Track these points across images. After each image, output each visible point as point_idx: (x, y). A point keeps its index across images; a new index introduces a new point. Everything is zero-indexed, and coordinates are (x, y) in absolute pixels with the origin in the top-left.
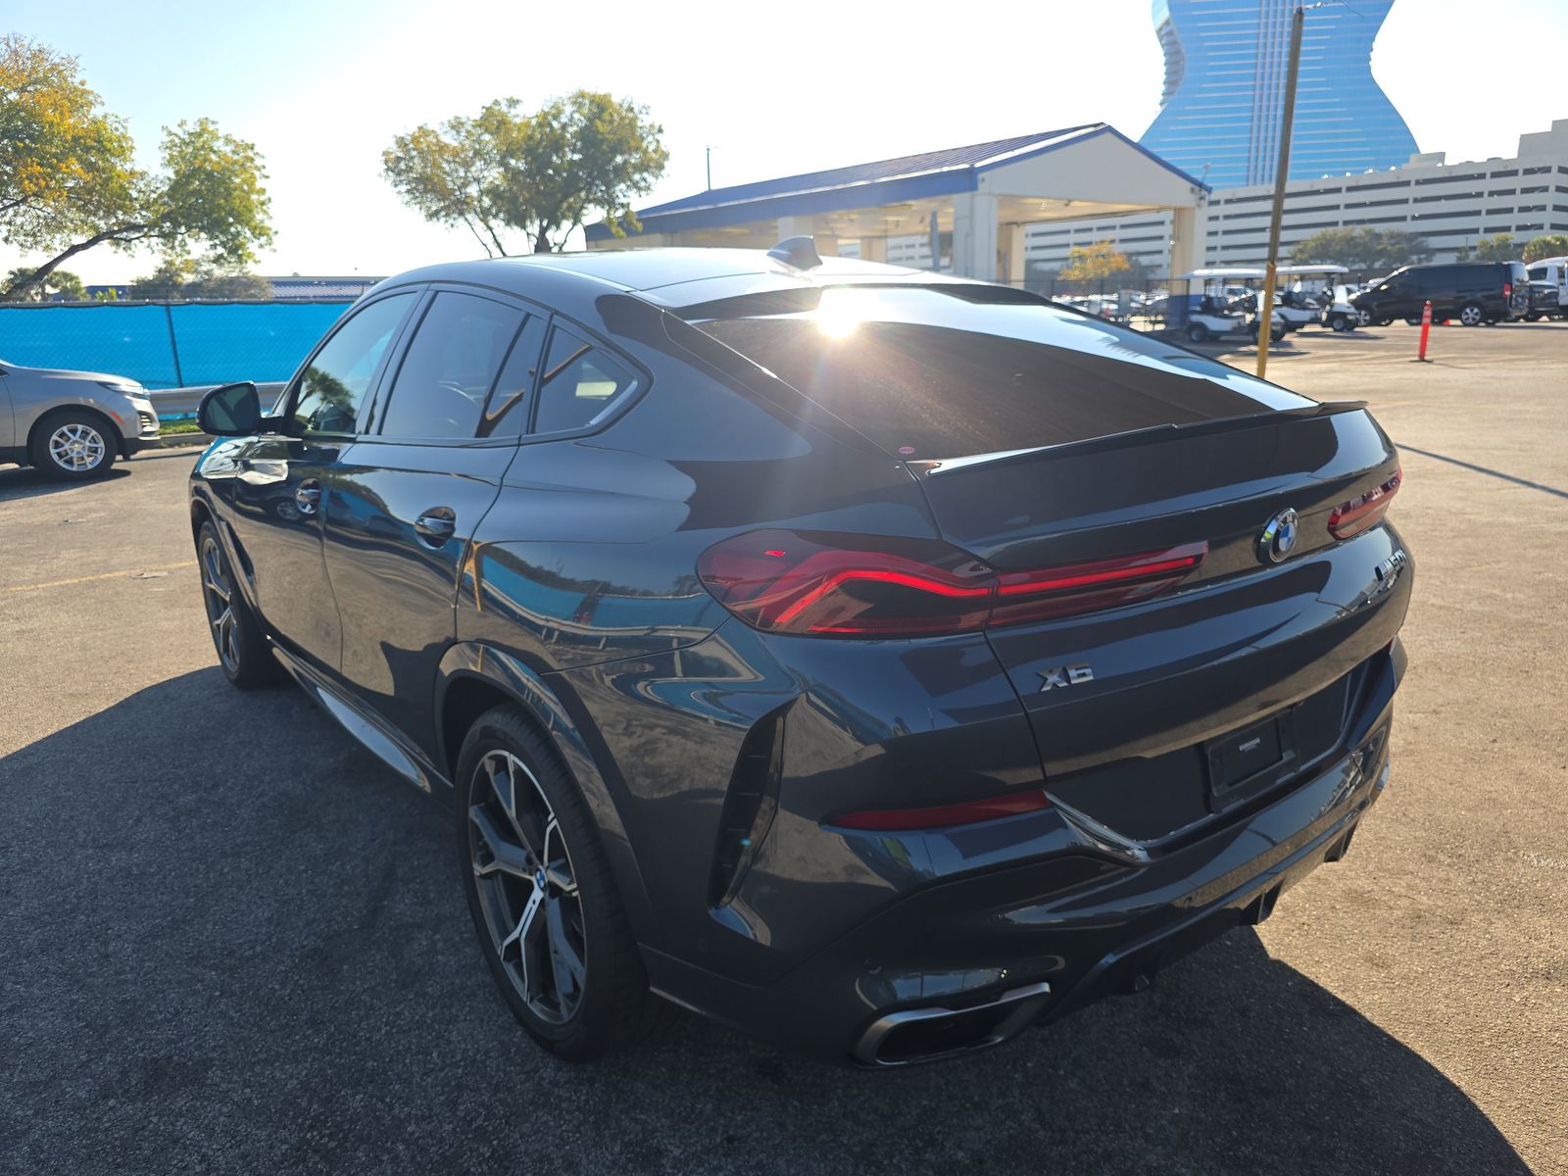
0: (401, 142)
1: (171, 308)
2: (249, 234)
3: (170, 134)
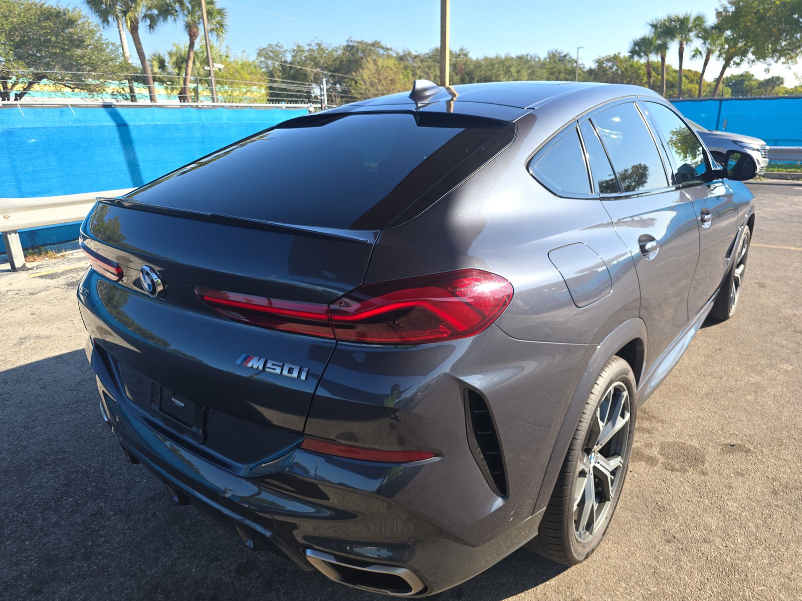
1: (723, 102)
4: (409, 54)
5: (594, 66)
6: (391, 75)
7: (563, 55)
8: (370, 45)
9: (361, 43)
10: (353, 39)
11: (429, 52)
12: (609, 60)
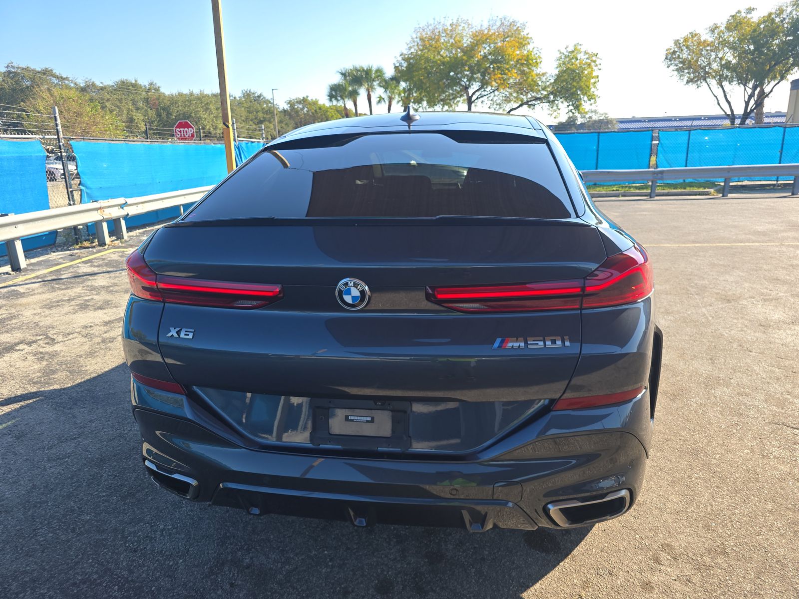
0: (677, 42)
2: (586, 98)
3: (561, 53)
4: (93, 85)
5: (287, 107)
6: (74, 106)
7: (256, 95)
8: (39, 72)
9: (27, 69)
10: (15, 65)
11: (113, 84)
12: (299, 102)
